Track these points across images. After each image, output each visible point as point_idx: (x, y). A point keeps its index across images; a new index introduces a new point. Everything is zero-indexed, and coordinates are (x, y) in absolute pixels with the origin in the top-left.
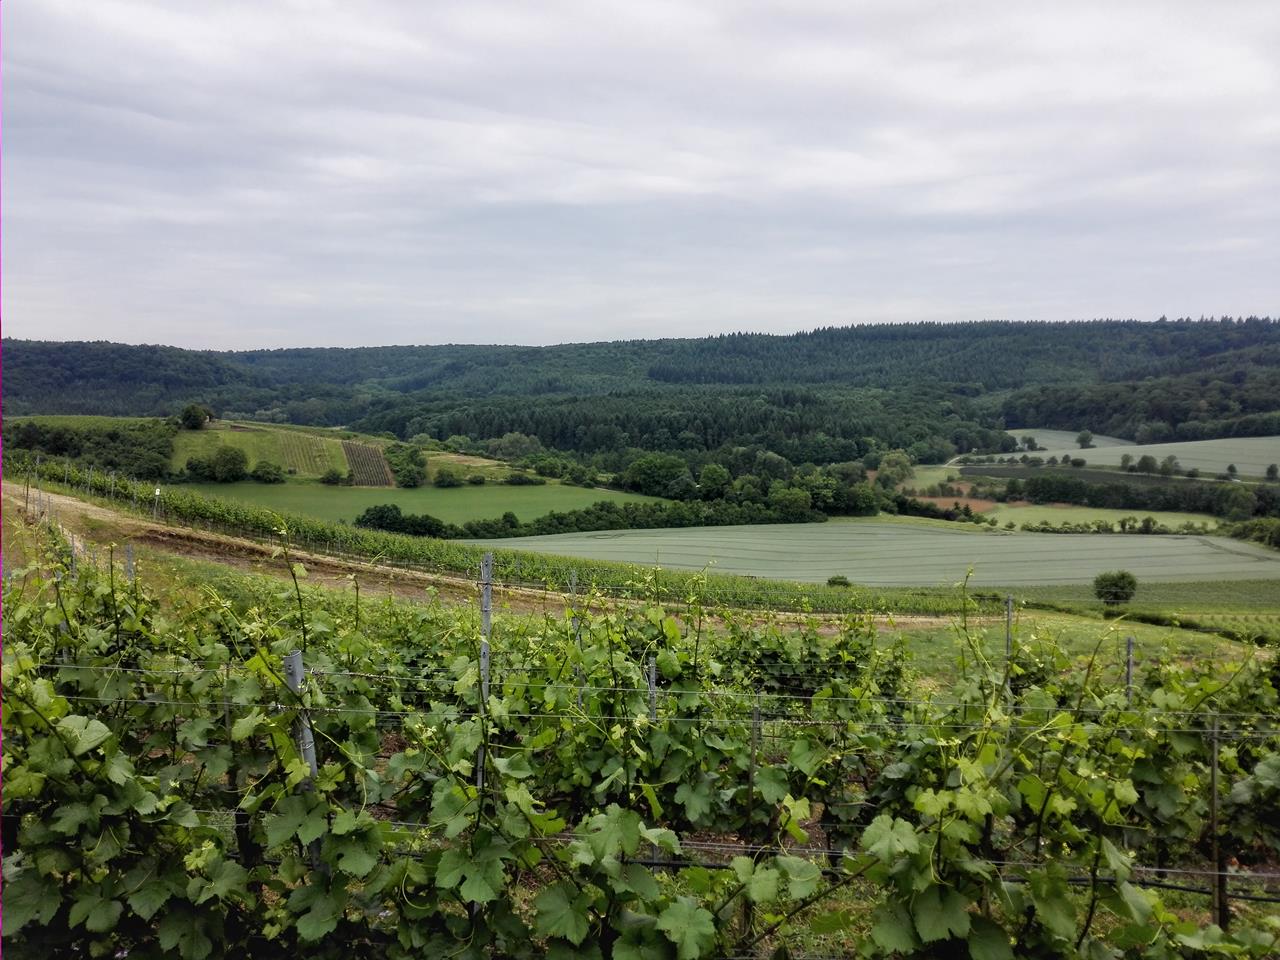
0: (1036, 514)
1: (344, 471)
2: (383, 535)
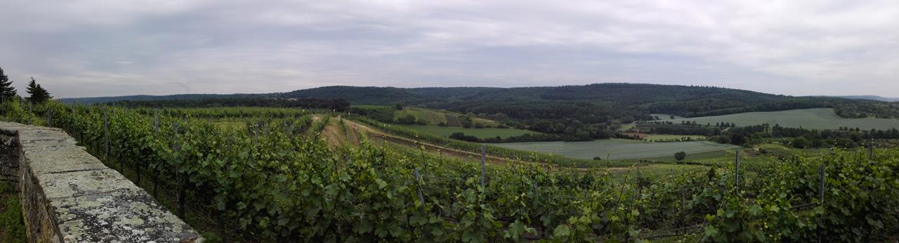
0: (658, 137)
1: (445, 122)
2: (458, 141)
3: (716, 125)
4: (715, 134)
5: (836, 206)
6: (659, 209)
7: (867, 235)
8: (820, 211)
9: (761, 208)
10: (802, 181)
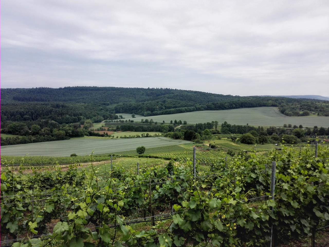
0: (123, 134)
3: (170, 122)
4: (170, 131)
5: (286, 200)
6: (132, 198)
7: (315, 226)
8: (272, 203)
9: (220, 201)
10: (253, 176)
